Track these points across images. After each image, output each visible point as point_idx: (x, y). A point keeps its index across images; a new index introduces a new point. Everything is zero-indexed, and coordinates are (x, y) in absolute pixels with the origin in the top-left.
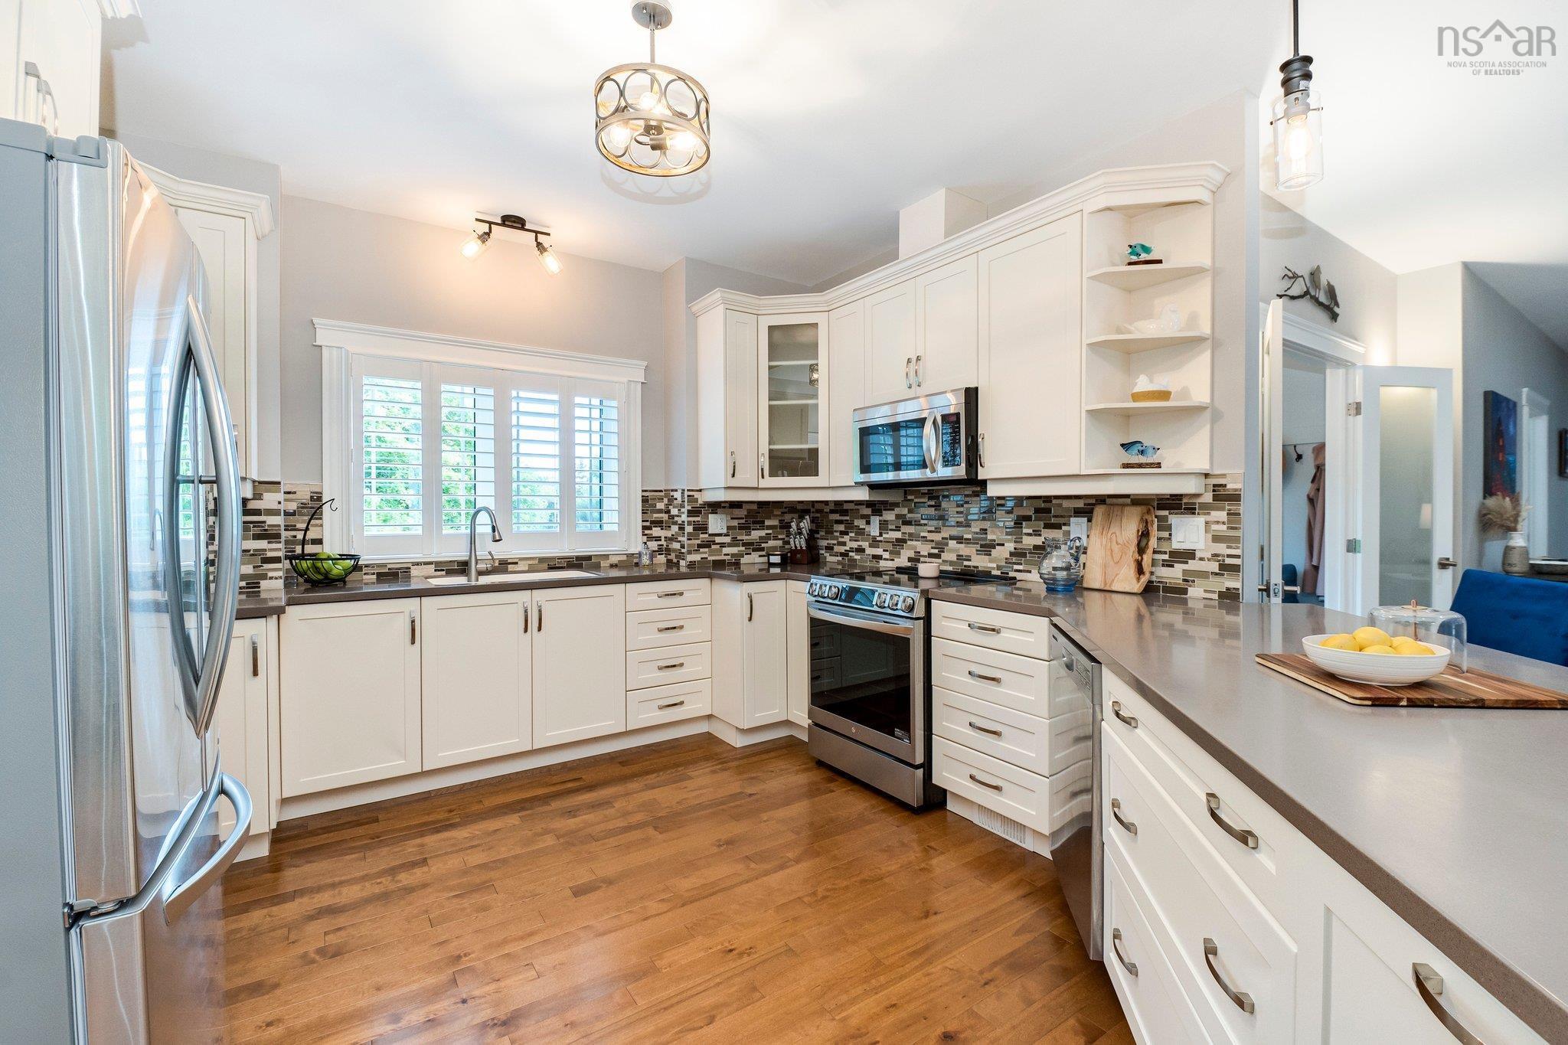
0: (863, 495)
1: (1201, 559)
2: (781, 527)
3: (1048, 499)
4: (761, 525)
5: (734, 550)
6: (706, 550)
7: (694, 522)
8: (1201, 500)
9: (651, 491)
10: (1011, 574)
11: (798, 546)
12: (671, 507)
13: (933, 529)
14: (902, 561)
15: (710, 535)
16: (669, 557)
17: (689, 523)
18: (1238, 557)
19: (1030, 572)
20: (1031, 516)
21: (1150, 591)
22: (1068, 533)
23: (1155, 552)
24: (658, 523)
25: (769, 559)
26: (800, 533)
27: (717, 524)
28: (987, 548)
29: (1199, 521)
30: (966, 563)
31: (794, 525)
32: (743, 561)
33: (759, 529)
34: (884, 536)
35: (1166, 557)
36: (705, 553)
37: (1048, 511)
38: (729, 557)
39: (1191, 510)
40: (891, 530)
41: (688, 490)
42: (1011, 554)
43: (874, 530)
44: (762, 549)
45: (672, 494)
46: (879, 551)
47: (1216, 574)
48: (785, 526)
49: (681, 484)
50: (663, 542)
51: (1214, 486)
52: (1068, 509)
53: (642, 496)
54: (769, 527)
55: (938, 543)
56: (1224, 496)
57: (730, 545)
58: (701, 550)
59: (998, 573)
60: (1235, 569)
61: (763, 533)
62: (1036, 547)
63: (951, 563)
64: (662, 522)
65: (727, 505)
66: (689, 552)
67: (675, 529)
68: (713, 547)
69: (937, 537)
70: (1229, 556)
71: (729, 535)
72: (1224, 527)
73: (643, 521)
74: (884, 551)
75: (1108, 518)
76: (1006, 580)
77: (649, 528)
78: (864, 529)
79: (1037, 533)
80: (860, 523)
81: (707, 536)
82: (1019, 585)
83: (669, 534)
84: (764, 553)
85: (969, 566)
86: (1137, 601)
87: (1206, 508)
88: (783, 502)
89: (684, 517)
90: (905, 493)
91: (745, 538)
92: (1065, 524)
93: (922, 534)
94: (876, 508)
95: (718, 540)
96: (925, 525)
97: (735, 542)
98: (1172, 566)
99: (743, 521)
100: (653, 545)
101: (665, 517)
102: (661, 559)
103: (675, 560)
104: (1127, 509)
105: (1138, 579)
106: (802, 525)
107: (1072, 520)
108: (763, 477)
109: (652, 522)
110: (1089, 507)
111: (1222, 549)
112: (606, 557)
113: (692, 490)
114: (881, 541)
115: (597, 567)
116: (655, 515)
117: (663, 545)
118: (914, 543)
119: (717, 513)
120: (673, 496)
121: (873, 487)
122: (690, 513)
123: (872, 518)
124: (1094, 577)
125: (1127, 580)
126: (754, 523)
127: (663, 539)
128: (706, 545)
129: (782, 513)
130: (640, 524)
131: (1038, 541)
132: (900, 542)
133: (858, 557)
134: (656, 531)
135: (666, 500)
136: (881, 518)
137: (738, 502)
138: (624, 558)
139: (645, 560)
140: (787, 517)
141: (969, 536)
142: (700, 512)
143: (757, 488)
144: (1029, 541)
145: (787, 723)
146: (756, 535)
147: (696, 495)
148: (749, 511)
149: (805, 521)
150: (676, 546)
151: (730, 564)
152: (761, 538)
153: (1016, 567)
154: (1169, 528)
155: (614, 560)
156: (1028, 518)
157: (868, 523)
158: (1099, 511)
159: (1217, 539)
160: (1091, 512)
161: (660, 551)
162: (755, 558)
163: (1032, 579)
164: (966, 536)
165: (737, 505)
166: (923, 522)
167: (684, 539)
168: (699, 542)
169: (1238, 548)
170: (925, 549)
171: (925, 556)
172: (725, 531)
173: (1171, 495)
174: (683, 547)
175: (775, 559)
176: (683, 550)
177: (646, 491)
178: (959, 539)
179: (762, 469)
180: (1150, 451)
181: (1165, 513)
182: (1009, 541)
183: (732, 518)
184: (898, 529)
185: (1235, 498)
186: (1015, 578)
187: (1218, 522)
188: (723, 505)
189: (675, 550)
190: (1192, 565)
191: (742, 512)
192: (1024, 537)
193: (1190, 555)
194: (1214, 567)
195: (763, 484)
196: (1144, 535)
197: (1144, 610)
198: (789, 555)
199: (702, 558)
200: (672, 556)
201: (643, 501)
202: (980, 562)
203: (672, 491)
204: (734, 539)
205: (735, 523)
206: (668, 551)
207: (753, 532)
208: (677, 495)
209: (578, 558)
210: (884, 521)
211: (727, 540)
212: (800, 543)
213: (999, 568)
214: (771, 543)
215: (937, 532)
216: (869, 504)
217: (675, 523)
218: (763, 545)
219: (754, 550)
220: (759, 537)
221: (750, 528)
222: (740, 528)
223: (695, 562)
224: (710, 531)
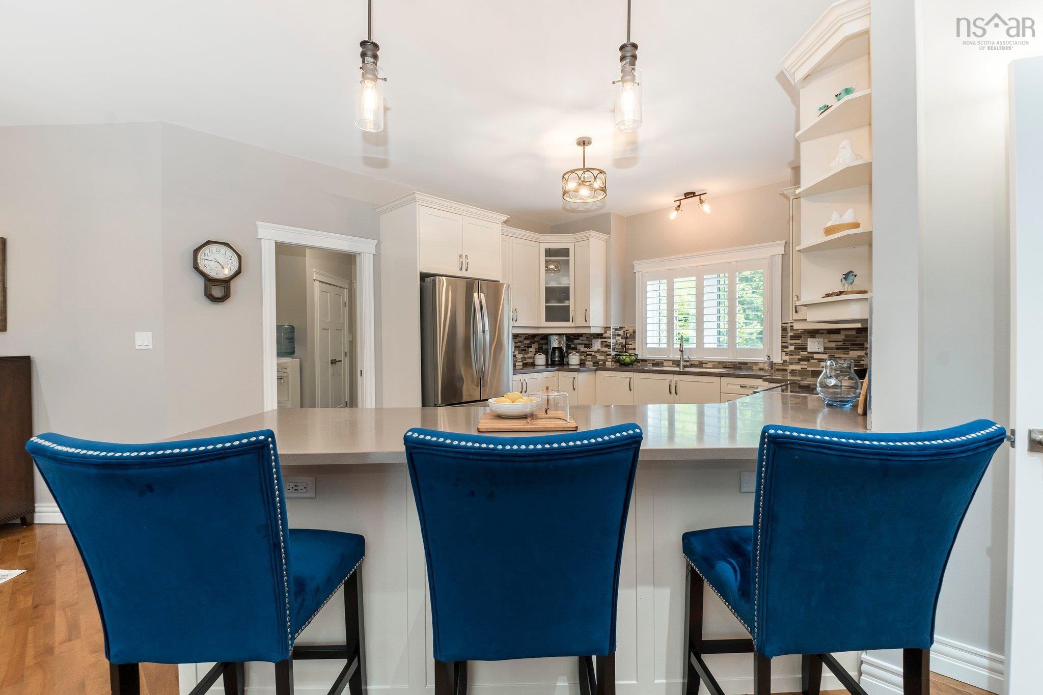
6: (806, 363)
7: (795, 343)
15: (809, 353)
27: (814, 345)
36: (804, 365)
58: (801, 363)
68: (812, 361)
71: (826, 354)
81: (806, 353)
95: (816, 356)
99: (841, 343)
119: (815, 338)
126: (852, 345)
128: (807, 359)
142: (801, 337)
148: (846, 336)
165: (837, 331)
167: (787, 355)
168: (799, 357)
172: (822, 350)
183: (829, 341)
188: (821, 332)
191: (840, 337)
199: (802, 368)
204: (831, 356)
205: (833, 345)
207: (851, 352)
209: (739, 363)
211: (825, 356)
220: (858, 356)
221: (848, 349)
222: (837, 349)
223: (796, 370)
224: (809, 350)
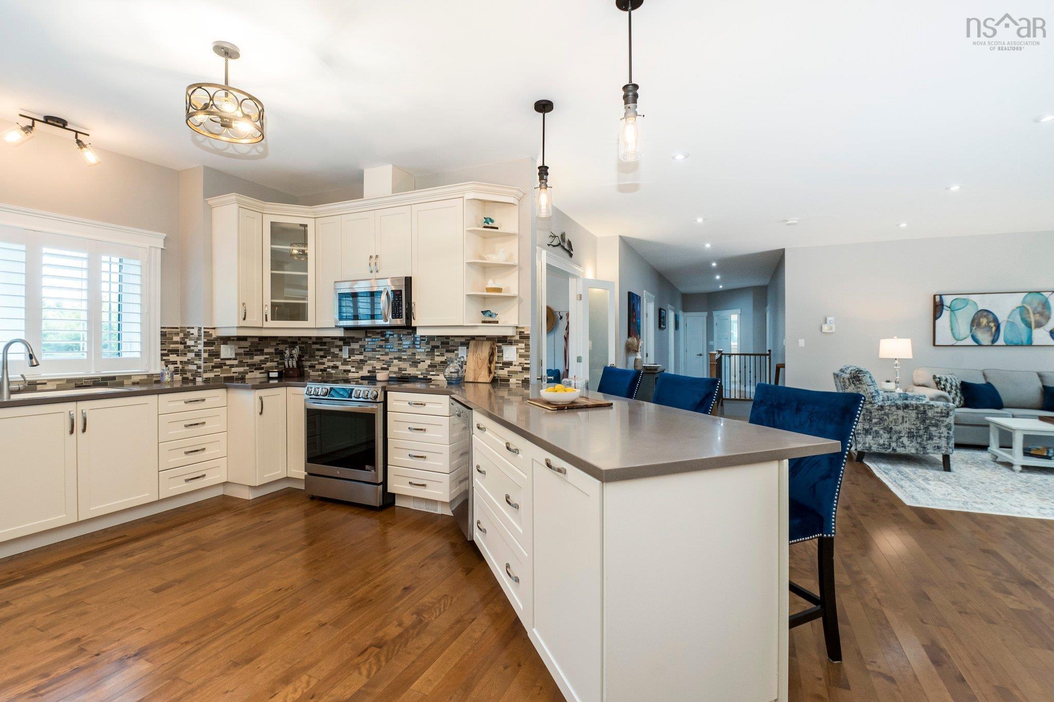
0: (340, 333)
1: (515, 365)
2: (276, 354)
3: (448, 337)
4: (261, 352)
5: (241, 369)
6: (219, 370)
7: (209, 350)
8: (514, 339)
9: (168, 328)
10: (429, 377)
11: (291, 366)
12: (186, 340)
13: (384, 353)
14: (364, 372)
15: (222, 359)
16: (184, 376)
17: (205, 351)
18: (529, 364)
19: (439, 375)
20: (439, 346)
21: (495, 382)
22: (457, 355)
23: (496, 363)
24: (175, 352)
25: (269, 375)
26: (293, 357)
27: (226, 352)
28: (415, 364)
29: (514, 348)
30: (403, 372)
31: (287, 352)
32: (247, 376)
33: (259, 355)
34: (352, 358)
35: (501, 365)
36: (217, 372)
37: (448, 343)
38: (237, 374)
39: (511, 343)
40: (356, 354)
41: (204, 328)
42: (429, 366)
43: (345, 354)
44: (262, 368)
45: (188, 330)
46: (348, 367)
47: (521, 372)
48: (281, 353)
49: (196, 323)
50: (179, 365)
51: (520, 332)
52: (457, 342)
53: (161, 332)
54: (267, 354)
55: (386, 362)
56: (524, 337)
57: (237, 366)
58: (215, 370)
59: (422, 377)
60: (528, 369)
61: (262, 358)
62: (442, 362)
63: (395, 373)
64: (178, 350)
65: (236, 338)
66: (205, 372)
67: (191, 355)
68: (224, 367)
69: (387, 358)
70: (526, 364)
71: (237, 359)
72: (523, 351)
73: (161, 350)
74: (352, 367)
75: (476, 346)
76: (427, 380)
77: (167, 355)
78: (338, 354)
79: (442, 355)
80: (336, 351)
81: (219, 360)
82: (433, 382)
83: (185, 359)
84: (263, 371)
85: (406, 374)
86: (488, 387)
87: (517, 342)
88: (278, 337)
89: (201, 347)
90: (366, 332)
91: (249, 361)
92: (456, 350)
93: (377, 357)
94: (346, 341)
95: (228, 362)
96: (379, 351)
97: (241, 364)
98: (503, 369)
100: (171, 367)
101: (181, 347)
102: (178, 377)
103: (191, 378)
104: (484, 342)
105: (489, 376)
106: (294, 352)
107: (460, 348)
108: (266, 320)
109: (169, 351)
110: (468, 341)
111: (523, 360)
112: (129, 377)
113: (208, 328)
114: (350, 361)
115: (121, 384)
116: (172, 346)
117: (179, 367)
118: (372, 362)
119: (227, 344)
120: (189, 332)
121: (347, 329)
122: (206, 344)
123: (344, 347)
124: (470, 377)
125: (484, 377)
126: (256, 350)
127: (179, 363)
128: (219, 366)
129: (277, 344)
130: (159, 352)
131: (443, 359)
132: (362, 362)
133: (334, 372)
134: (173, 357)
135: (182, 335)
136: (350, 347)
137: (244, 337)
138: (145, 377)
139: (167, 378)
140: (281, 347)
141: (406, 357)
142: (214, 344)
143: (262, 328)
144: (438, 359)
145: (287, 479)
146: (257, 359)
147: (211, 331)
148: (252, 343)
149: (296, 349)
150: (194, 367)
151: (237, 379)
152: (260, 361)
153: (431, 373)
154: (502, 351)
155: (136, 379)
156: (437, 347)
157: (341, 350)
158: (472, 343)
159: (521, 356)
160: (468, 344)
161: (176, 371)
162: (257, 374)
163: (441, 379)
164: (403, 357)
165: (244, 338)
166: (377, 349)
167: (201, 363)
168: (213, 364)
169: (529, 360)
170: (378, 365)
171: (379, 369)
172: (233, 356)
173: (503, 336)
174: (199, 367)
175: (273, 375)
176: (199, 370)
177: (164, 328)
178: (400, 359)
179: (266, 315)
180: (494, 316)
181: (500, 344)
182: (427, 359)
183: (239, 348)
184: (361, 354)
185: (527, 337)
186: (431, 379)
187: (521, 349)
188: (232, 338)
189: (190, 371)
190: (512, 368)
191: (247, 344)
192: (436, 357)
193: (509, 364)
194: (520, 369)
195: (266, 325)
196: (492, 355)
197: (492, 391)
198: (284, 371)
199: (215, 376)
200: (189, 375)
201: (162, 335)
202: (411, 371)
203: (188, 328)
204: (241, 362)
205: (242, 351)
206: (183, 371)
207: (255, 357)
208: (195, 332)
209: (103, 378)
210: (352, 349)
211: (236, 362)
212: (293, 363)
213: (422, 374)
214: (269, 364)
215: (386, 355)
216: (341, 339)
217: (192, 351)
218: (263, 366)
219: (256, 369)
220: (260, 360)
221: (252, 354)
222: (245, 354)
223: (210, 378)
224: (222, 356)
